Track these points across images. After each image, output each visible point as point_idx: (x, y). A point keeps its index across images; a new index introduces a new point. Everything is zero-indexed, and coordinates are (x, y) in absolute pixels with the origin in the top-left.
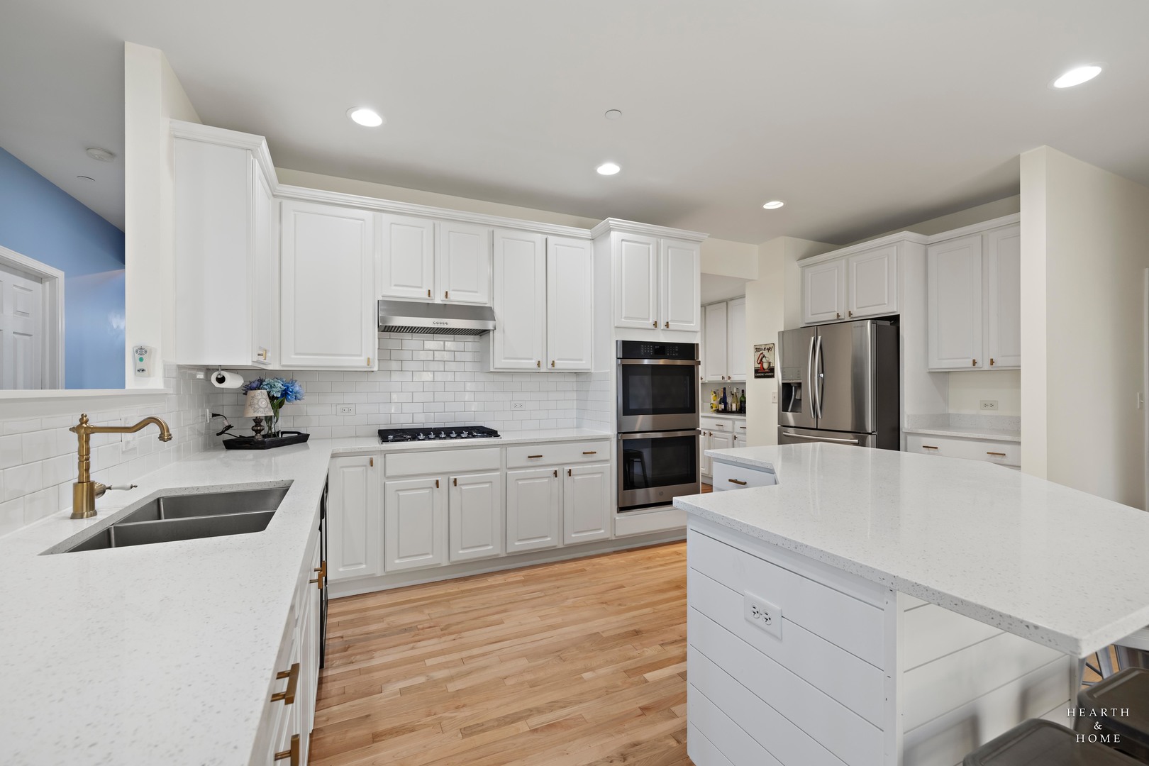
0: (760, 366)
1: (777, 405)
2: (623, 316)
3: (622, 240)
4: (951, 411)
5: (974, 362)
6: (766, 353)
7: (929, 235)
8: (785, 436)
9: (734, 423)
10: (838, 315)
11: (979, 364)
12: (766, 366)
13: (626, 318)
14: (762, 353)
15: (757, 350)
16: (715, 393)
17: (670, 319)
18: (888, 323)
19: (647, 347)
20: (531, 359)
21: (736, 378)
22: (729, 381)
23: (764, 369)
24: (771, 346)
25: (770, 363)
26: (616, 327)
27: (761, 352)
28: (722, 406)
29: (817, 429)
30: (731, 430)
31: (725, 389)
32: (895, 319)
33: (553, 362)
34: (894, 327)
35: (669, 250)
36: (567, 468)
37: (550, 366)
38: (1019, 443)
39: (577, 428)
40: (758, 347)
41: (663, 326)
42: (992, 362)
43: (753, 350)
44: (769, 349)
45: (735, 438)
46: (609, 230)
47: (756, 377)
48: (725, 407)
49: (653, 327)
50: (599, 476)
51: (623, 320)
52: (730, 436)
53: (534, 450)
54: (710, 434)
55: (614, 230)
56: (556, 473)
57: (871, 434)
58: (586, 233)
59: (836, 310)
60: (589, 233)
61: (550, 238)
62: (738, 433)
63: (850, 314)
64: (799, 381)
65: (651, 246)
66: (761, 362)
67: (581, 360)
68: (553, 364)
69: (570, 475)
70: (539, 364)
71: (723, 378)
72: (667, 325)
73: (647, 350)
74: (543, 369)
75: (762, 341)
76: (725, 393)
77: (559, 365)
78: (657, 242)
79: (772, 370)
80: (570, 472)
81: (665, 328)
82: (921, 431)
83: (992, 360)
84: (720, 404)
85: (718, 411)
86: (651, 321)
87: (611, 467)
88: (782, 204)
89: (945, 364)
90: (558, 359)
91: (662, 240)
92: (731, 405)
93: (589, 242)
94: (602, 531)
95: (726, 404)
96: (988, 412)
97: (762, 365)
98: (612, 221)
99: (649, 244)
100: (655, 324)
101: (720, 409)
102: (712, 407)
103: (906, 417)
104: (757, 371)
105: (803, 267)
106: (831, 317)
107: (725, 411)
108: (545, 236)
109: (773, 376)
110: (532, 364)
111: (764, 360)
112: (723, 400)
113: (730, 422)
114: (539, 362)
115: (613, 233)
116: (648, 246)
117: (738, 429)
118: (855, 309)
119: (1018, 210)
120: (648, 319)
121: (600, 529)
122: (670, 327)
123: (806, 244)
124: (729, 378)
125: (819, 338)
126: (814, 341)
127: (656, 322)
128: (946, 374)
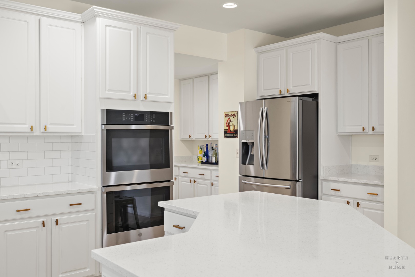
0: (228, 128)
1: (238, 158)
2: (107, 89)
3: (106, 26)
4: (353, 163)
5: (364, 129)
6: (232, 118)
7: (338, 36)
8: (243, 183)
9: (211, 173)
10: (281, 92)
11: (366, 131)
12: (232, 129)
13: (109, 90)
14: (229, 119)
15: (226, 116)
16: (201, 148)
17: (148, 92)
18: (310, 99)
19: (128, 115)
20: (25, 124)
21: (214, 137)
22: (210, 139)
23: (231, 131)
24: (236, 113)
25: (234, 126)
26: (101, 98)
27: (229, 117)
28: (205, 159)
29: (264, 178)
30: (209, 178)
31: (207, 145)
32: (315, 96)
33: (46, 127)
34: (315, 102)
35: (148, 36)
36: (55, 219)
37: (42, 130)
38: (383, 186)
39: (72, 182)
40: (227, 114)
41: (142, 98)
42: (373, 129)
43: (223, 116)
44: (234, 116)
45: (212, 184)
46: (95, 16)
47: (226, 137)
48: (208, 159)
49: (133, 98)
50: (85, 223)
51: (107, 92)
52: (209, 183)
53: (23, 205)
54: (195, 182)
55: (99, 16)
56: (43, 223)
57: (298, 181)
58: (78, 17)
59: (279, 88)
60: (80, 17)
61: (43, 19)
62: (214, 180)
63: (288, 91)
64: (252, 141)
65: (132, 32)
66: (229, 126)
67: (73, 125)
68: (45, 128)
69: (57, 224)
70: (32, 128)
71: (206, 136)
72: (145, 97)
73: (128, 117)
74: (36, 132)
75: (230, 109)
76: (207, 148)
77: (51, 129)
78: (137, 28)
79: (236, 132)
80: (57, 221)
81: (144, 99)
82: (330, 178)
83: (373, 127)
84: (204, 157)
85: (202, 163)
86: (132, 94)
87: (96, 215)
88: (235, 6)
89: (348, 130)
90: (51, 124)
91: (142, 27)
92: (212, 158)
93: (80, 25)
94: (88, 270)
95: (208, 157)
96: (374, 163)
97: (229, 128)
98: (97, 9)
99: (130, 30)
100: (135, 96)
101: (204, 161)
102: (199, 159)
103: (322, 168)
104: (226, 132)
105: (259, 53)
106: (275, 93)
107: (207, 163)
108: (38, 17)
109: (236, 137)
110: (25, 128)
111: (231, 124)
112: (206, 154)
113: (209, 172)
114: (32, 127)
115: (98, 19)
116: (129, 32)
117: (214, 178)
118: (291, 88)
119: (383, 25)
120: (130, 92)
121: (86, 268)
122: (148, 98)
123: (261, 36)
124: (210, 136)
125: (266, 108)
126: (262, 111)
127: (135, 94)
128: (350, 136)
